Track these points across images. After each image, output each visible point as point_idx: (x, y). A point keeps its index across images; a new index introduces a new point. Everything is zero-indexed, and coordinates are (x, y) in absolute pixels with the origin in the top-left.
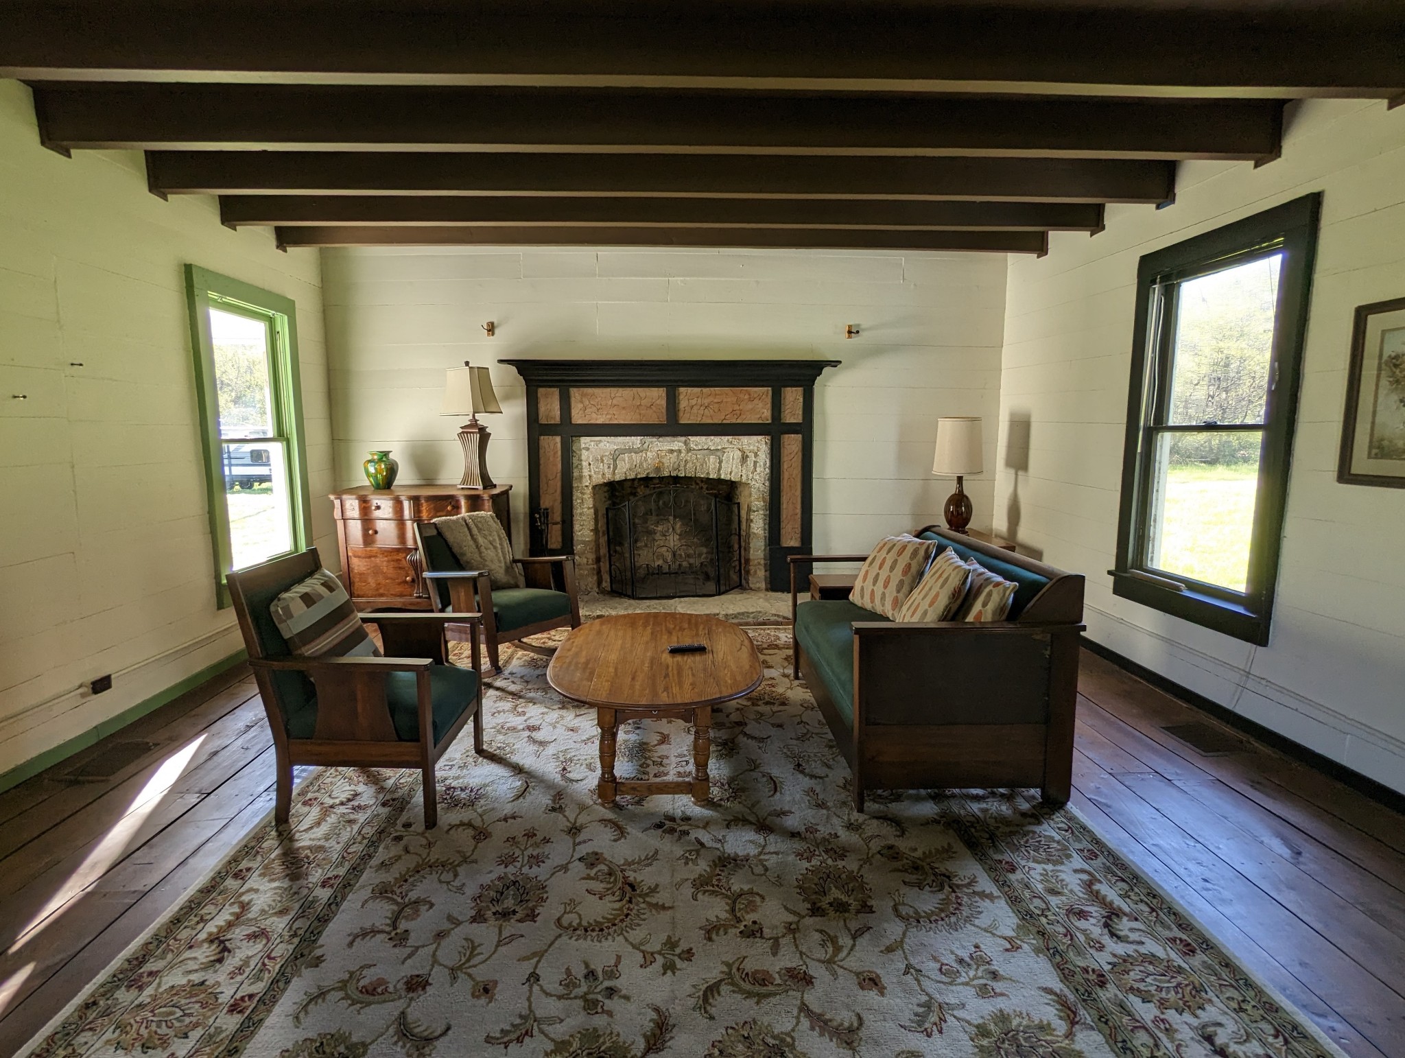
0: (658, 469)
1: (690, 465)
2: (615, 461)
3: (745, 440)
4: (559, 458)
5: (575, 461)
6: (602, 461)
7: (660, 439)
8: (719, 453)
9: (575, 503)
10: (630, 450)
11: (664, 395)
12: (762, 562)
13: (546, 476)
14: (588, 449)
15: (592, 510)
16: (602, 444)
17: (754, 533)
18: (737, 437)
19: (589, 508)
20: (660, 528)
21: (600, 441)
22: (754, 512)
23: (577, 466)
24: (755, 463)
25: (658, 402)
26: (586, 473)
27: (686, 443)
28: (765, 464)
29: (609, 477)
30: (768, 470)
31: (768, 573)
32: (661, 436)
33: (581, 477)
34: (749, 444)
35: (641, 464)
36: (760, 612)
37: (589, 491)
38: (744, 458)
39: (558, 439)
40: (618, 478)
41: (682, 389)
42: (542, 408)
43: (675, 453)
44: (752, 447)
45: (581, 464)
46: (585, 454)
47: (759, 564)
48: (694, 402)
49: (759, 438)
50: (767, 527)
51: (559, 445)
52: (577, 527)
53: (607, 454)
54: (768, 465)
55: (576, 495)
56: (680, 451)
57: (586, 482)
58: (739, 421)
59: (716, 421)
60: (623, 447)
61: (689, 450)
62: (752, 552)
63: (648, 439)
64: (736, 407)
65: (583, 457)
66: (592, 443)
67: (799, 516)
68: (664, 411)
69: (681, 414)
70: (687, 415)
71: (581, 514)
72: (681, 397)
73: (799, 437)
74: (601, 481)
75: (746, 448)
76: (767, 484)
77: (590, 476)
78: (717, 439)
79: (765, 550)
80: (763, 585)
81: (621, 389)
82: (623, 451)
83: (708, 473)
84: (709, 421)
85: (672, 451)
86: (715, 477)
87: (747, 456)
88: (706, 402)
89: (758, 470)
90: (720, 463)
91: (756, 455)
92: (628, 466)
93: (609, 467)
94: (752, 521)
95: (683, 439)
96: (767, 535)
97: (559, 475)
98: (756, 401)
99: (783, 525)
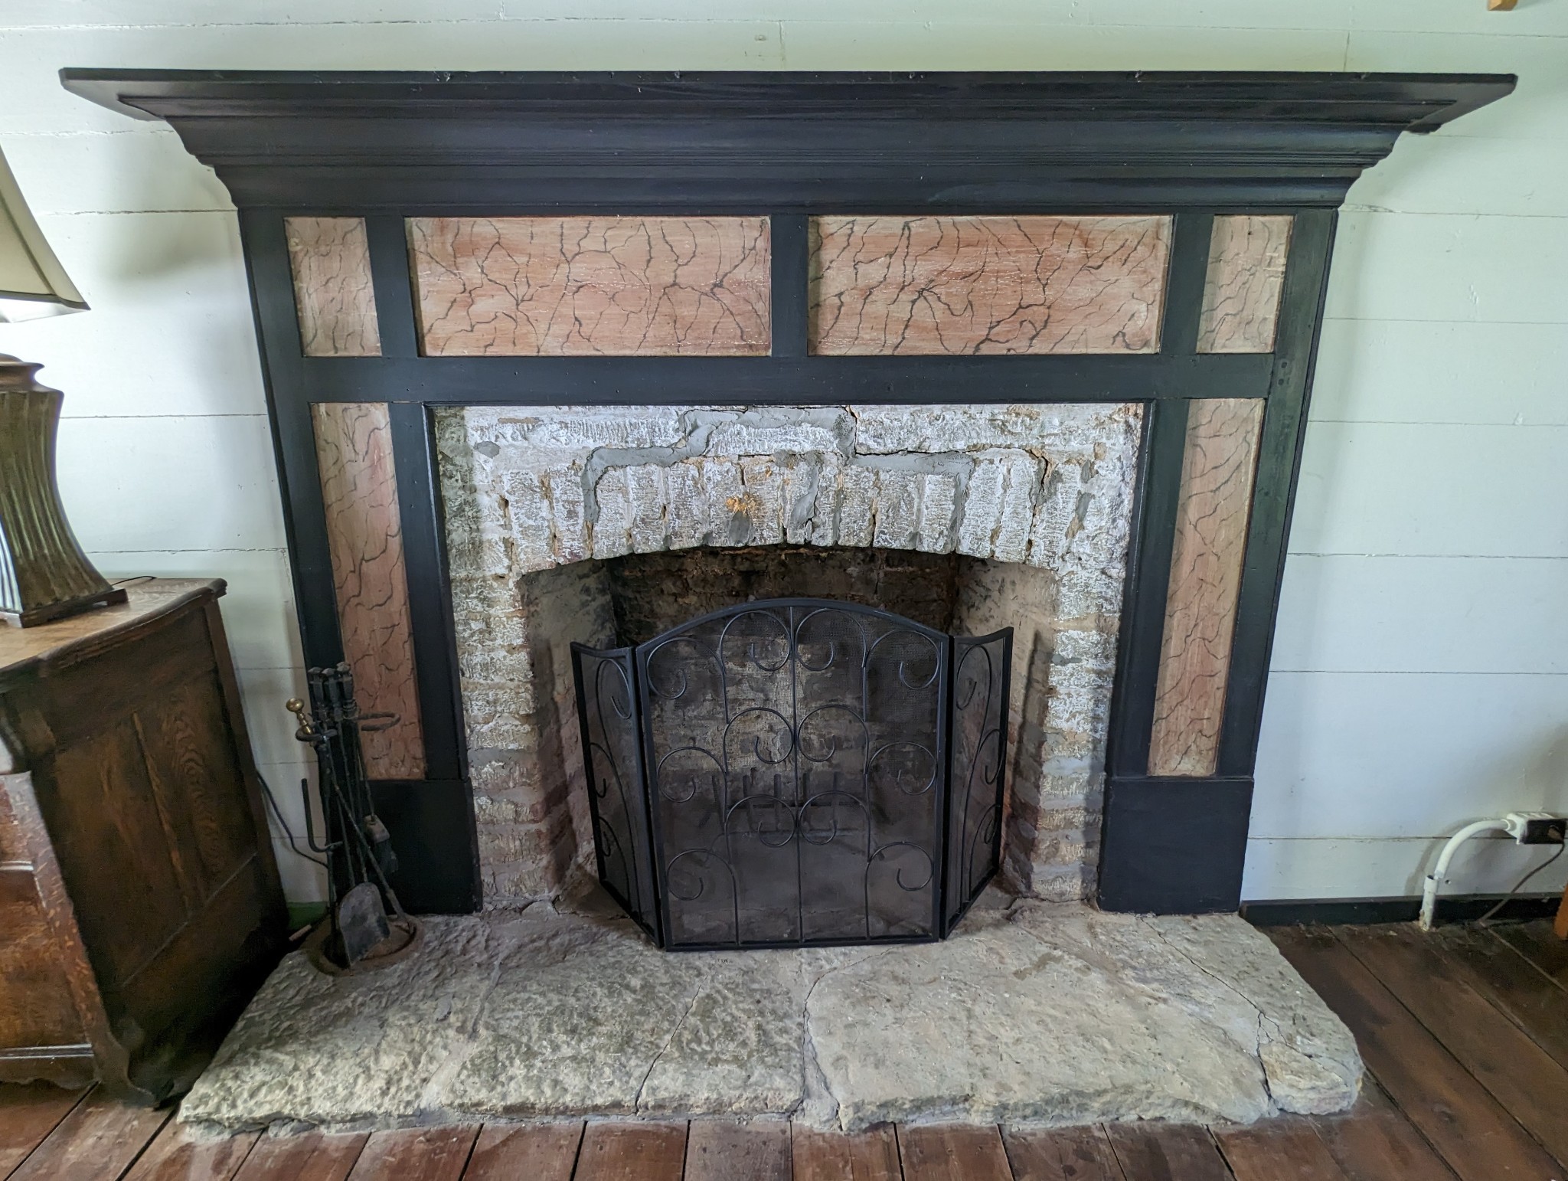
0: (741, 521)
1: (852, 507)
2: (591, 491)
3: (1053, 416)
4: (391, 485)
5: (452, 491)
6: (547, 493)
7: (752, 415)
8: (958, 466)
9: (462, 632)
10: (645, 455)
11: (763, 244)
12: (1080, 818)
13: (352, 548)
14: (494, 450)
15: (523, 656)
16: (541, 435)
17: (1059, 732)
18: (1024, 408)
19: (512, 649)
20: (750, 669)
21: (536, 422)
22: (1064, 662)
23: (461, 510)
24: (1083, 499)
25: (740, 274)
26: (492, 532)
27: (840, 430)
28: (1116, 506)
29: (572, 545)
30: (1123, 526)
31: (1094, 853)
32: (751, 402)
33: (477, 547)
34: (1067, 433)
35: (683, 503)
36: (1128, 1089)
37: (506, 596)
38: (1046, 482)
39: (379, 415)
40: (604, 549)
41: (832, 224)
42: (313, 298)
43: (803, 467)
44: (1075, 445)
45: (473, 504)
46: (484, 470)
47: (1069, 823)
48: (873, 272)
49: (1106, 409)
50: (1103, 711)
51: (385, 435)
52: (475, 709)
53: (563, 466)
54: (1127, 506)
55: (465, 607)
56: (819, 458)
57: (495, 563)
58: (1040, 348)
59: (956, 346)
60: (616, 443)
61: (852, 455)
62: (1047, 786)
63: (705, 416)
64: (1033, 294)
65: (480, 479)
66: (508, 430)
67: (1220, 680)
68: (763, 307)
69: (826, 320)
70: (847, 325)
71: (485, 667)
72: (828, 254)
73: (1255, 408)
74: (546, 560)
75: (1055, 446)
76: (1118, 571)
77: (509, 544)
78: (954, 415)
79: (1090, 782)
80: (1075, 887)
81: (599, 222)
82: (619, 459)
83: (915, 536)
84: (929, 347)
85: (791, 458)
86: (939, 547)
87: (1057, 477)
88: (922, 270)
89: (1091, 523)
90: (961, 497)
91: (1089, 471)
92: (636, 510)
93: (571, 514)
94: (1051, 691)
95: (831, 413)
96: (1102, 734)
97: (395, 544)
98: (1109, 271)
99: (1161, 709)
